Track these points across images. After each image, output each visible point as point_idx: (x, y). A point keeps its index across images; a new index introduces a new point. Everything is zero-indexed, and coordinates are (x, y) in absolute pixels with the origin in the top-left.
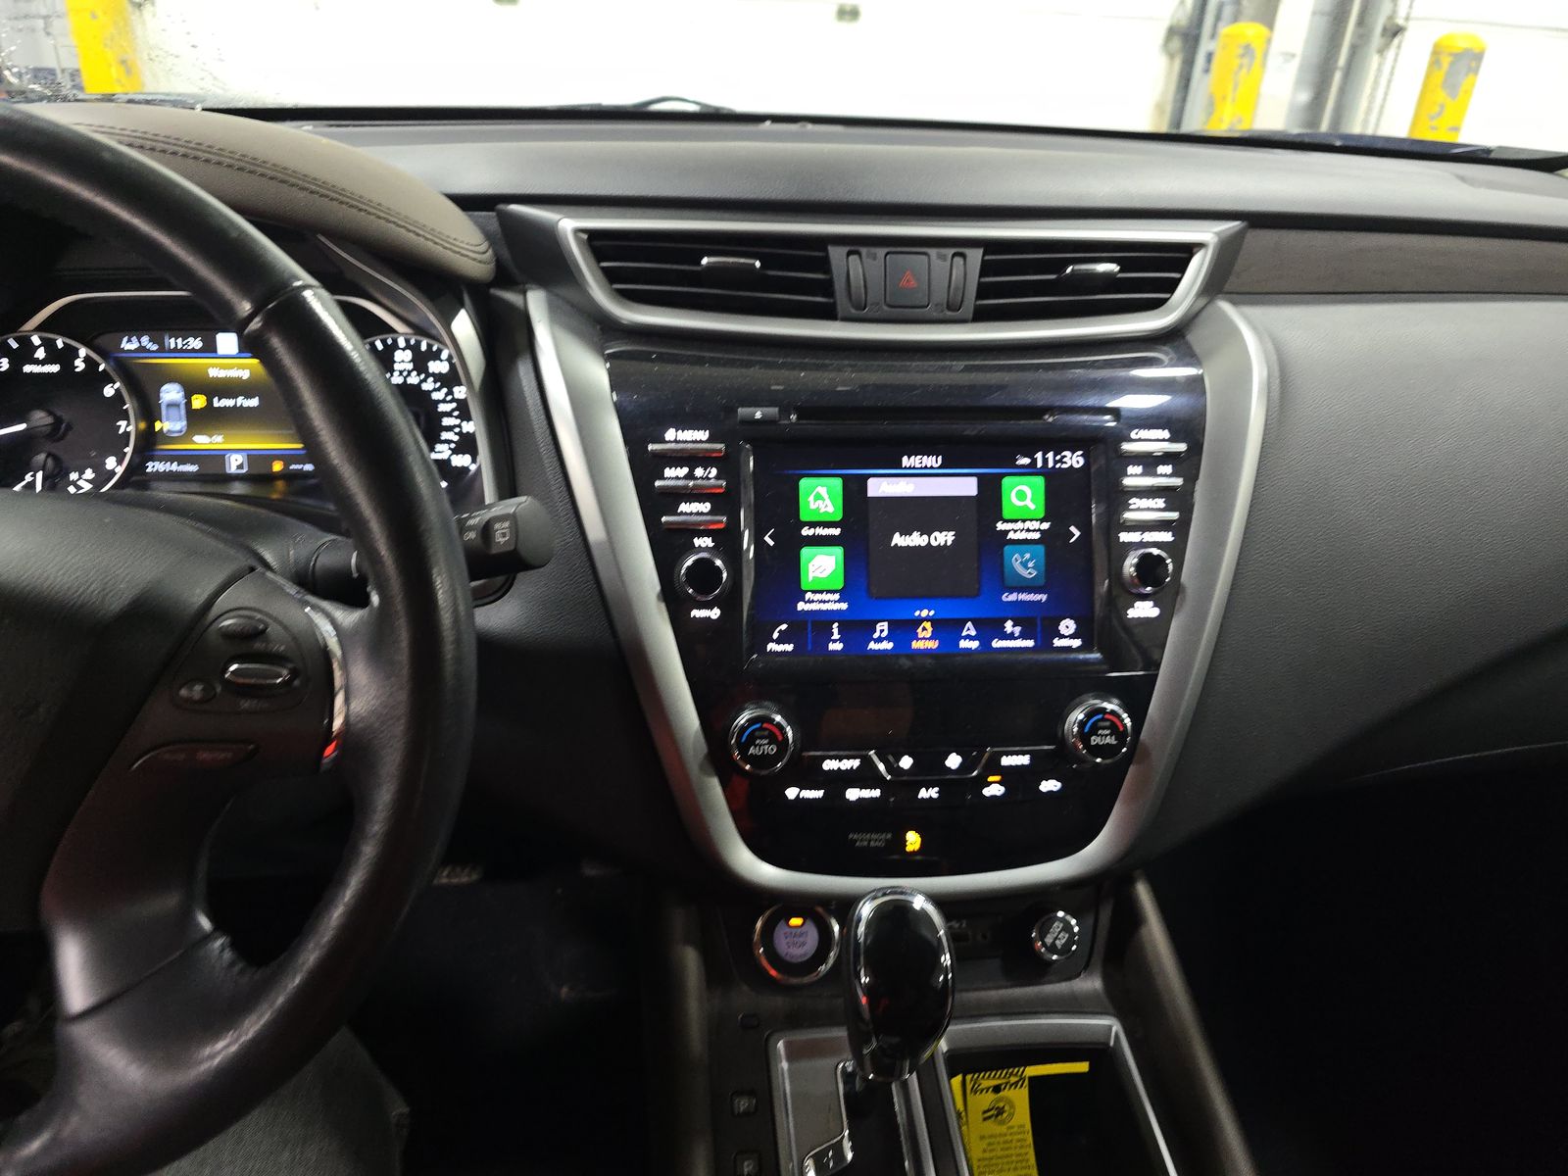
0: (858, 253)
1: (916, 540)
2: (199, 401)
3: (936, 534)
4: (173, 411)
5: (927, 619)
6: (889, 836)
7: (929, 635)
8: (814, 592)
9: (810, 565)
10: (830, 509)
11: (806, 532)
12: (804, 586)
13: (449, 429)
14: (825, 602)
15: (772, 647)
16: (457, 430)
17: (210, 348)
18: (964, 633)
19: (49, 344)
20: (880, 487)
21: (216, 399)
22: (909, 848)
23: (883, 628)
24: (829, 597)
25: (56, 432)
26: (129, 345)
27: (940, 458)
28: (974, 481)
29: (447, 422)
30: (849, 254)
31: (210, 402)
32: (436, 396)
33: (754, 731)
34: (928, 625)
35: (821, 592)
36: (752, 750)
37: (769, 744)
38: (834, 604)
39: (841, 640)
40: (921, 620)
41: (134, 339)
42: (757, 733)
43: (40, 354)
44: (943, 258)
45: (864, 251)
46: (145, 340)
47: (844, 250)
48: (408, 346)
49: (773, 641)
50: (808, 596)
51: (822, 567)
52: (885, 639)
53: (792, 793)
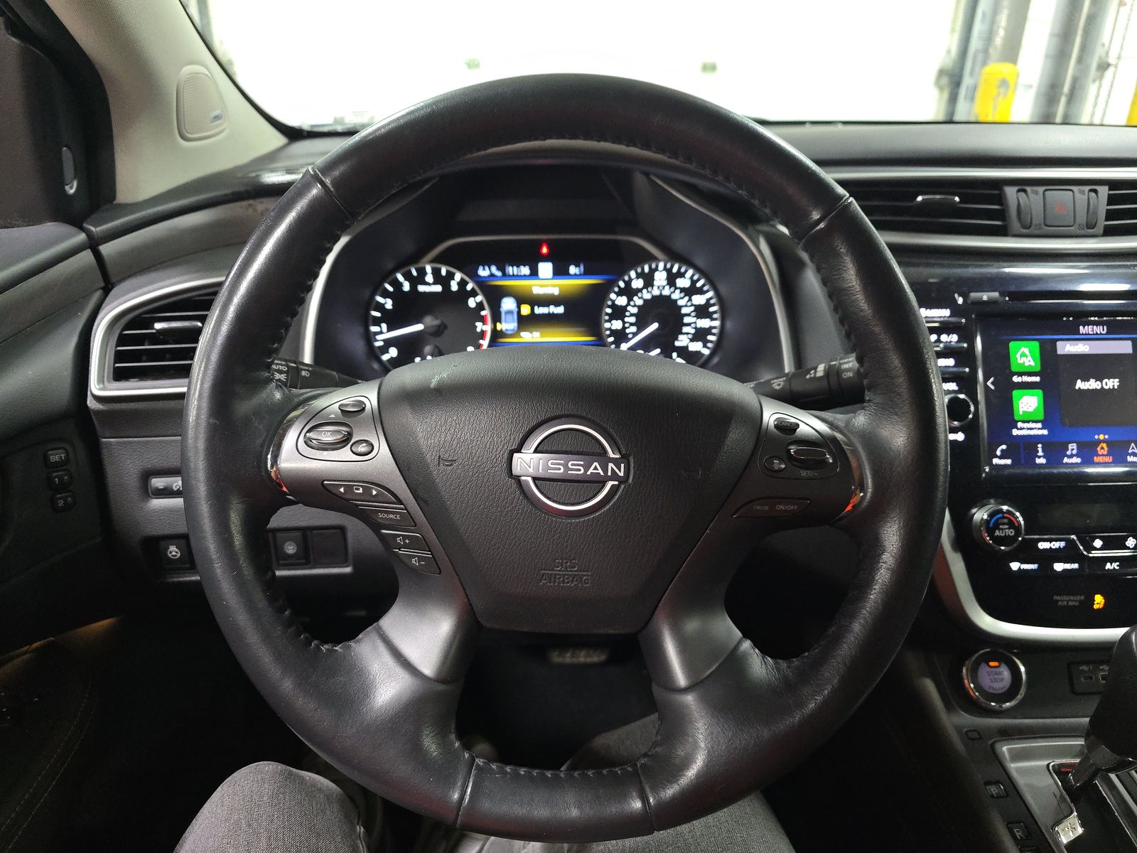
0: (1025, 191)
1: (1093, 384)
2: (526, 310)
3: (1106, 380)
4: (509, 317)
5: (1104, 441)
6: (1082, 597)
7: (1105, 453)
8: (1024, 422)
9: (1020, 402)
10: (1032, 363)
11: (1016, 379)
12: (1016, 418)
13: (689, 325)
14: (1031, 429)
15: (996, 461)
16: (693, 325)
17: (534, 273)
18: (1130, 451)
19: (436, 272)
20: (1068, 348)
21: (536, 308)
22: (1096, 607)
23: (1073, 447)
24: (1033, 425)
25: (438, 331)
26: (483, 272)
27: (1105, 327)
28: (1129, 343)
29: (686, 320)
30: (1019, 191)
31: (532, 310)
32: (681, 303)
33: (997, 520)
34: (1104, 445)
35: (1028, 422)
36: (997, 533)
37: (1009, 529)
38: (1038, 430)
39: (1044, 457)
40: (1099, 442)
41: (487, 268)
42: (1000, 521)
43: (429, 278)
44: (1082, 192)
45: (1029, 189)
46: (494, 269)
47: (1015, 189)
48: (665, 269)
49: (996, 457)
50: (1020, 425)
51: (1028, 403)
52: (1074, 455)
53: (1015, 566)
